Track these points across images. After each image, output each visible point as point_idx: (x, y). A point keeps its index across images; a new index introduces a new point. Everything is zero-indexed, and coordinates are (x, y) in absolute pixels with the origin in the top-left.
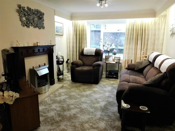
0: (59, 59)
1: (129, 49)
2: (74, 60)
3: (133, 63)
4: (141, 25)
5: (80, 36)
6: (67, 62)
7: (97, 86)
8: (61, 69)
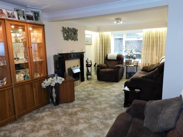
0: (88, 63)
1: (146, 54)
2: (100, 63)
3: (147, 65)
4: (156, 35)
5: (105, 45)
6: (95, 66)
7: (117, 84)
8: (90, 71)
